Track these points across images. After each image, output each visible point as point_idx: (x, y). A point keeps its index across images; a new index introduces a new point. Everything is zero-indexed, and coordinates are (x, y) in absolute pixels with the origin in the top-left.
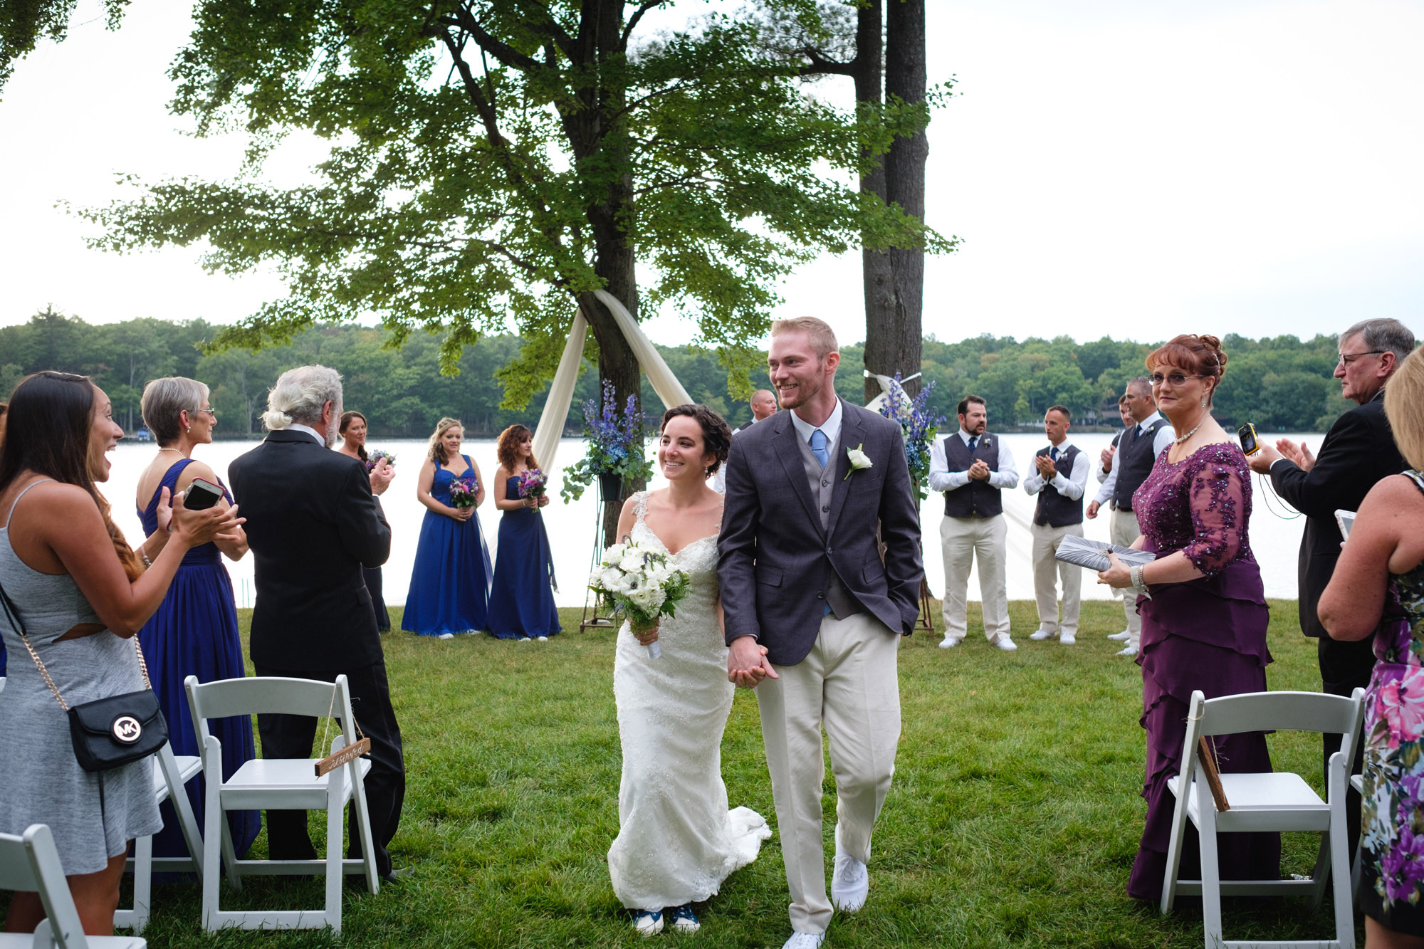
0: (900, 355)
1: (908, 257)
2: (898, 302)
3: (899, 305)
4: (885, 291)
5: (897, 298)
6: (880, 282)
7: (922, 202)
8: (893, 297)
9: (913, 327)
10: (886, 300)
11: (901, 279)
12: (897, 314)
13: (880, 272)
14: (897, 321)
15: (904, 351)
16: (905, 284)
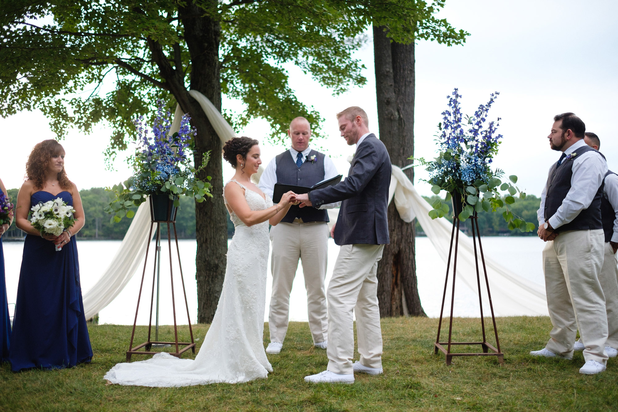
0: (402, 151)
1: (405, 89)
2: (400, 117)
3: (400, 119)
4: (391, 109)
5: (399, 114)
6: (388, 103)
7: (414, 54)
8: (396, 113)
9: (409, 134)
10: (392, 115)
11: (401, 102)
12: (399, 124)
13: (388, 96)
14: (399, 129)
15: (404, 149)
16: (404, 106)
